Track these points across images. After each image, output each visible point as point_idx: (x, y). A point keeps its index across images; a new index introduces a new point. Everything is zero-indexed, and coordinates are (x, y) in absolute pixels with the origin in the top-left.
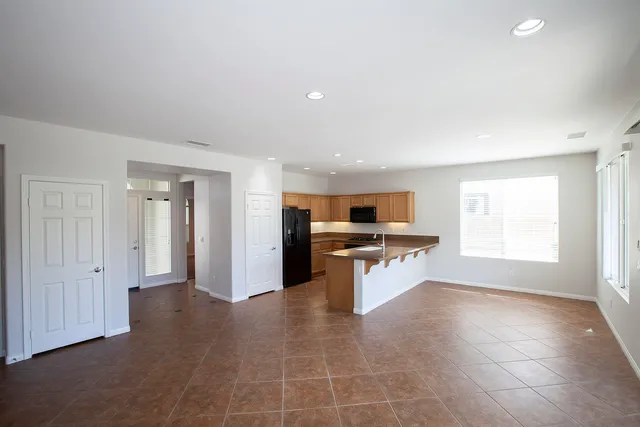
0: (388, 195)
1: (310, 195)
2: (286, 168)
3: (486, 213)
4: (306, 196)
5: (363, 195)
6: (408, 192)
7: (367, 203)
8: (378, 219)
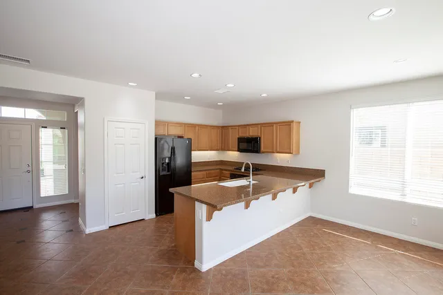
0: (271, 125)
1: (199, 125)
2: (160, 96)
3: (383, 146)
4: (193, 126)
5: (248, 125)
6: (293, 122)
7: (252, 133)
8: (262, 149)
